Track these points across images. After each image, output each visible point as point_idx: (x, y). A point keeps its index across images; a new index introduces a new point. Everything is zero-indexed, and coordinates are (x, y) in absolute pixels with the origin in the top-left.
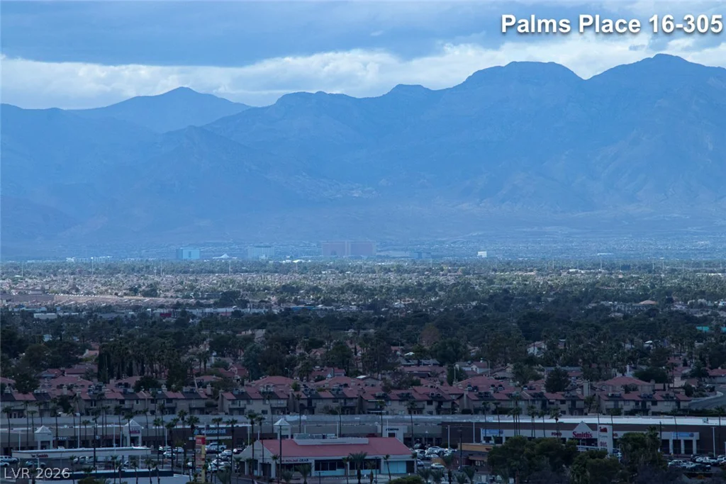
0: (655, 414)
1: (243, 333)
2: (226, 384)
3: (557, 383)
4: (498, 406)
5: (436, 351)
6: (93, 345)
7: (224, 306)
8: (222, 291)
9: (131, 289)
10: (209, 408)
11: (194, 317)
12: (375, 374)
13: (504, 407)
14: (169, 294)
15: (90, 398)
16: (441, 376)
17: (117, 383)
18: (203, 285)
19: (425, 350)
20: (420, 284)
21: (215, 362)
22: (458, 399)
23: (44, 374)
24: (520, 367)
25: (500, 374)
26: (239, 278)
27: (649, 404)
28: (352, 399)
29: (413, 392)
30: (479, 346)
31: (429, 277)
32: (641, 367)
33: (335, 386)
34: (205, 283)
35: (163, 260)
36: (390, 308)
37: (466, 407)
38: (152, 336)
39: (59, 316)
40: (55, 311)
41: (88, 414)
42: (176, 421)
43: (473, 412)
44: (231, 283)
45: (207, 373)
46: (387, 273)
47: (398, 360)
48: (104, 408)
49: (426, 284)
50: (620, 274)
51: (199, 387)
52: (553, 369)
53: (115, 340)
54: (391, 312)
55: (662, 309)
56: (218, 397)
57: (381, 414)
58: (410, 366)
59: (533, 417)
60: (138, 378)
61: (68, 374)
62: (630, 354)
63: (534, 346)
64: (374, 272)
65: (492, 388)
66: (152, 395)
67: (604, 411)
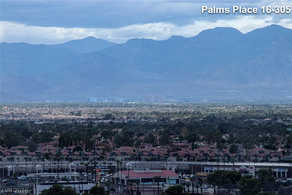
0: (271, 162)
1: (114, 130)
2: (108, 149)
3: (233, 150)
4: (211, 158)
5: (187, 137)
6: (57, 134)
7: (106, 119)
8: (105, 114)
9: (71, 113)
10: (101, 158)
11: (95, 124)
12: (165, 146)
13: (213, 159)
14: (85, 115)
15: (56, 154)
16: (189, 147)
17: (67, 148)
18: (98, 112)
19: (183, 137)
20: (181, 112)
21: (103, 141)
22: (196, 155)
23: (39, 145)
24: (219, 143)
25: (211, 146)
26: (112, 109)
27: (269, 158)
28: (155, 155)
29: (178, 153)
30: (204, 136)
31: (184, 109)
32: (265, 144)
33: (149, 150)
34: (99, 111)
35: (83, 102)
36: (169, 121)
37: (199, 159)
38: (79, 131)
39: (44, 123)
40: (42, 121)
41: (55, 160)
42: (89, 163)
43: (201, 160)
44: (109, 111)
45: (100, 145)
46: (168, 107)
47: (173, 141)
48: (61, 158)
49: (183, 112)
50: (257, 108)
51: (97, 150)
52: (232, 144)
53: (65, 132)
54: (170, 122)
55: (273, 122)
56: (105, 155)
57: (166, 161)
58: (177, 143)
59: (224, 163)
60: (74, 147)
61: (48, 145)
62: (261, 139)
63: (224, 135)
64: (163, 107)
65: (208, 152)
66: (80, 153)
67: (252, 161)
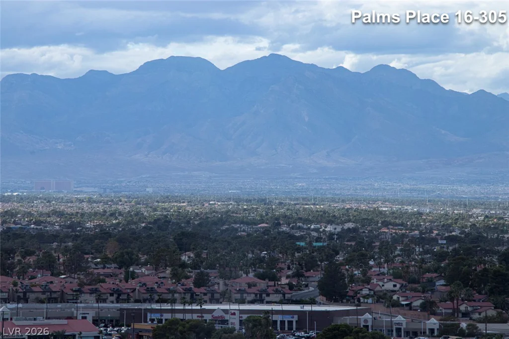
0: (268, 303)
3: (201, 281)
4: (161, 297)
5: (116, 258)
12: (73, 274)
13: (164, 298)
16: (119, 276)
19: (109, 258)
20: (105, 212)
22: (132, 292)
24: (176, 270)
25: (161, 275)
27: (264, 295)
28: (55, 292)
29: (99, 287)
30: (147, 255)
31: (111, 206)
32: (259, 270)
33: (44, 283)
36: (83, 228)
37: (137, 298)
43: (142, 301)
46: (81, 203)
47: (89, 265)
49: (109, 211)
50: (244, 205)
52: (199, 271)
54: (84, 230)
55: (273, 230)
57: (76, 303)
58: (98, 268)
59: (184, 305)
62: (252, 261)
63: (185, 255)
64: (72, 202)
65: (156, 284)
67: (234, 301)
